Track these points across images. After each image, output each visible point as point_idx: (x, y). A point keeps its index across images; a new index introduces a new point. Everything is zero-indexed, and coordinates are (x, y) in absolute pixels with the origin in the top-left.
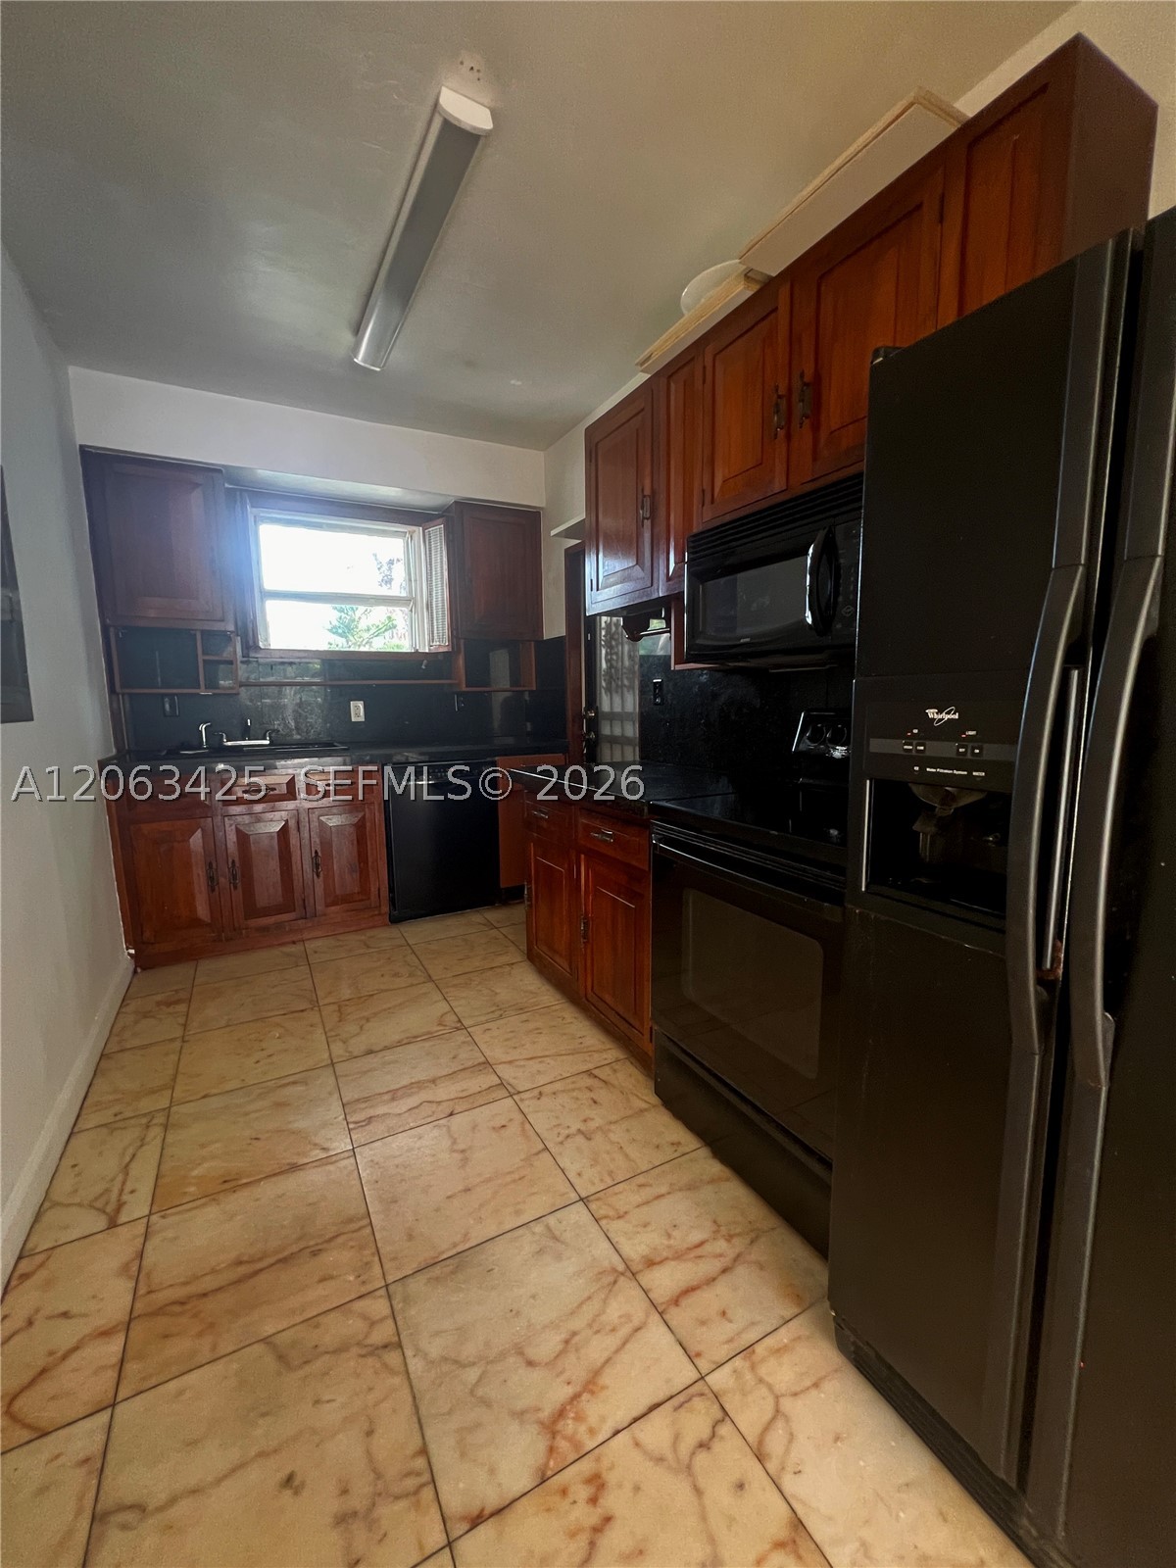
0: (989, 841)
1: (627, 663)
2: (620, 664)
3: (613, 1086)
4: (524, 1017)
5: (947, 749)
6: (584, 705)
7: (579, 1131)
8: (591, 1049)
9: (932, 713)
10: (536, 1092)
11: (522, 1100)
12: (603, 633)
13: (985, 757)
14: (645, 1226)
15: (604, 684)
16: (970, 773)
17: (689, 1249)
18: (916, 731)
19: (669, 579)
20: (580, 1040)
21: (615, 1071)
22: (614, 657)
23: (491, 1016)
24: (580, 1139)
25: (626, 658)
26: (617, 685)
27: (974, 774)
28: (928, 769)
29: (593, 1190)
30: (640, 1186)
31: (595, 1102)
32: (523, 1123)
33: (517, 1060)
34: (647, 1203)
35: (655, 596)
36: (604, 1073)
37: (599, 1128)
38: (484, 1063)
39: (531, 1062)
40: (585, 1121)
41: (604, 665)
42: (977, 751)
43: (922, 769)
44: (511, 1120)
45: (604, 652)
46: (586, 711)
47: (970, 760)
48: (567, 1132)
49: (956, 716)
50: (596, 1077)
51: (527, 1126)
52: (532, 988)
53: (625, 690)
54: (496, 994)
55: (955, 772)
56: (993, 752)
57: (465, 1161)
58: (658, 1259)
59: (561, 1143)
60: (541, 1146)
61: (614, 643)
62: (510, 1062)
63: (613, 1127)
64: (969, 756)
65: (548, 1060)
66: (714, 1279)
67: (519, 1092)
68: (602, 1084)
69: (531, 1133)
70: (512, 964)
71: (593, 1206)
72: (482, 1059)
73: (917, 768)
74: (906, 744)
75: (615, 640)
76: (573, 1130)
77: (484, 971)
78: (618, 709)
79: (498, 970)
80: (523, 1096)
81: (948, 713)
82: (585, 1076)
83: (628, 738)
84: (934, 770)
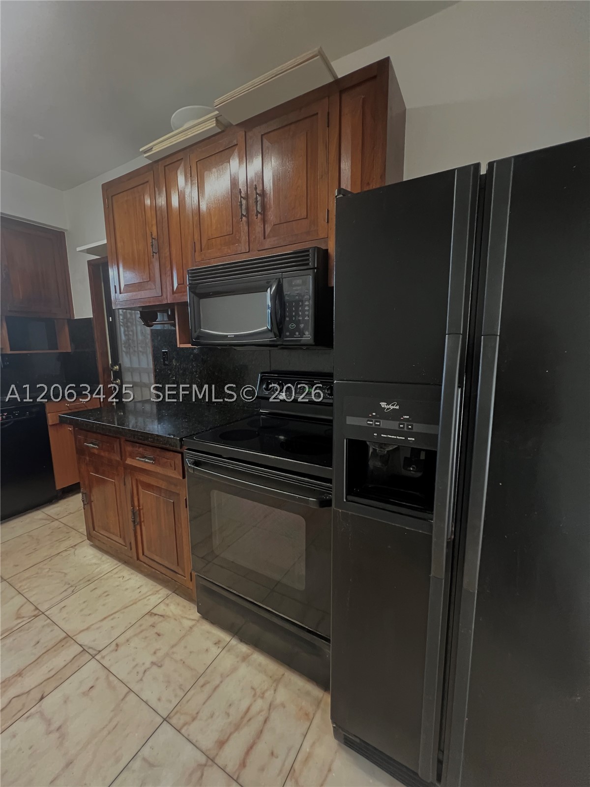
0: (410, 470)
1: (140, 337)
2: (135, 337)
3: (169, 617)
4: (92, 586)
5: (393, 425)
6: (110, 362)
7: (153, 663)
8: (148, 594)
9: (383, 404)
10: (113, 646)
11: (103, 657)
12: (121, 317)
13: (414, 430)
14: (212, 717)
15: (124, 349)
16: (406, 438)
17: (242, 718)
18: (374, 414)
19: (173, 293)
20: (139, 590)
21: (168, 605)
22: (131, 333)
23: (65, 594)
24: (155, 669)
25: (139, 334)
26: (135, 351)
27: (409, 439)
28: (382, 435)
29: (171, 707)
30: (202, 686)
31: (159, 635)
32: (107, 677)
33: (93, 625)
34: (209, 697)
35: (165, 302)
36: (161, 609)
37: (167, 655)
38: (65, 638)
39: (105, 622)
40: (155, 653)
41: (123, 338)
42: (410, 427)
43: (379, 435)
44: (97, 679)
45: (122, 329)
46: (112, 366)
47: (407, 431)
48: (143, 669)
49: (398, 407)
50: (155, 615)
51: (112, 678)
52: (94, 561)
53: (140, 354)
54: (66, 574)
55: (398, 437)
56: (418, 428)
57: (63, 737)
58: (226, 738)
59: (141, 680)
60: (127, 689)
61: (129, 324)
62: (88, 629)
63: (175, 649)
64: (405, 429)
65: (116, 615)
66: (261, 731)
67: (100, 651)
68: (162, 618)
69: (116, 681)
70: (75, 546)
71: (174, 721)
72: (64, 635)
73: (375, 434)
74: (368, 421)
75: (130, 322)
76: (148, 665)
77: (51, 557)
78: (136, 365)
79: (64, 554)
80: (104, 653)
81: (393, 405)
82: (147, 617)
83: (144, 383)
84: (386, 436)
